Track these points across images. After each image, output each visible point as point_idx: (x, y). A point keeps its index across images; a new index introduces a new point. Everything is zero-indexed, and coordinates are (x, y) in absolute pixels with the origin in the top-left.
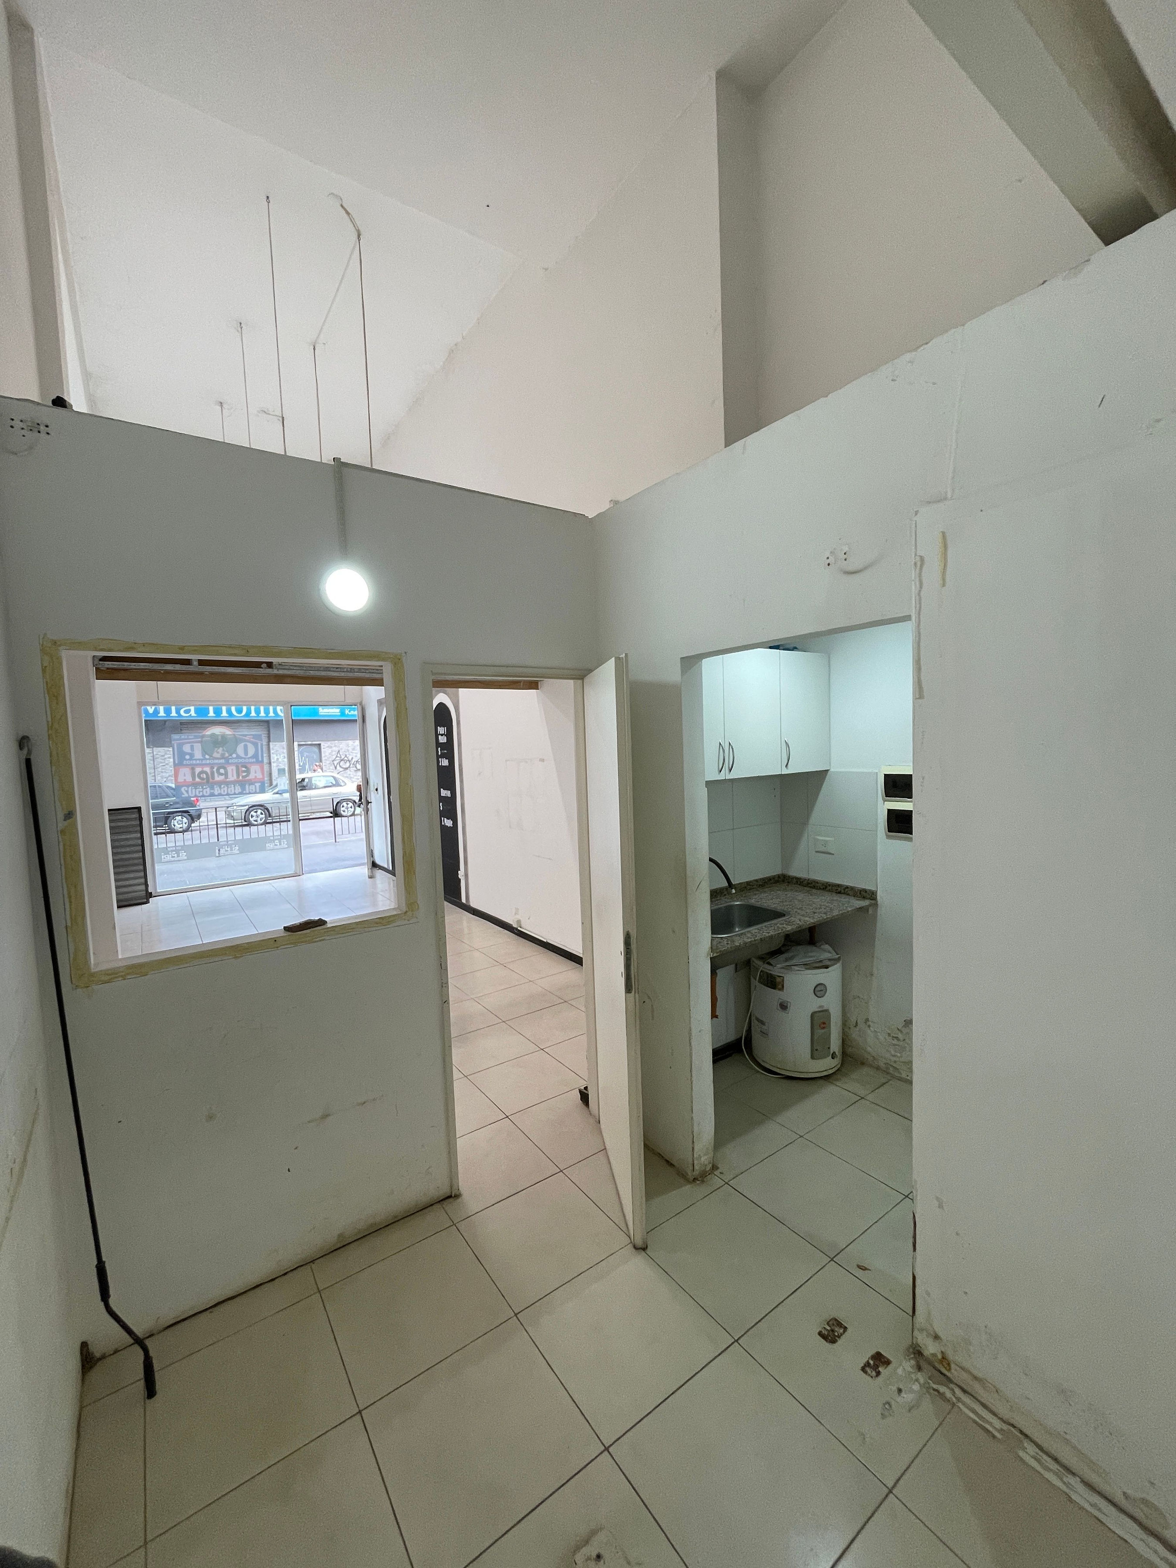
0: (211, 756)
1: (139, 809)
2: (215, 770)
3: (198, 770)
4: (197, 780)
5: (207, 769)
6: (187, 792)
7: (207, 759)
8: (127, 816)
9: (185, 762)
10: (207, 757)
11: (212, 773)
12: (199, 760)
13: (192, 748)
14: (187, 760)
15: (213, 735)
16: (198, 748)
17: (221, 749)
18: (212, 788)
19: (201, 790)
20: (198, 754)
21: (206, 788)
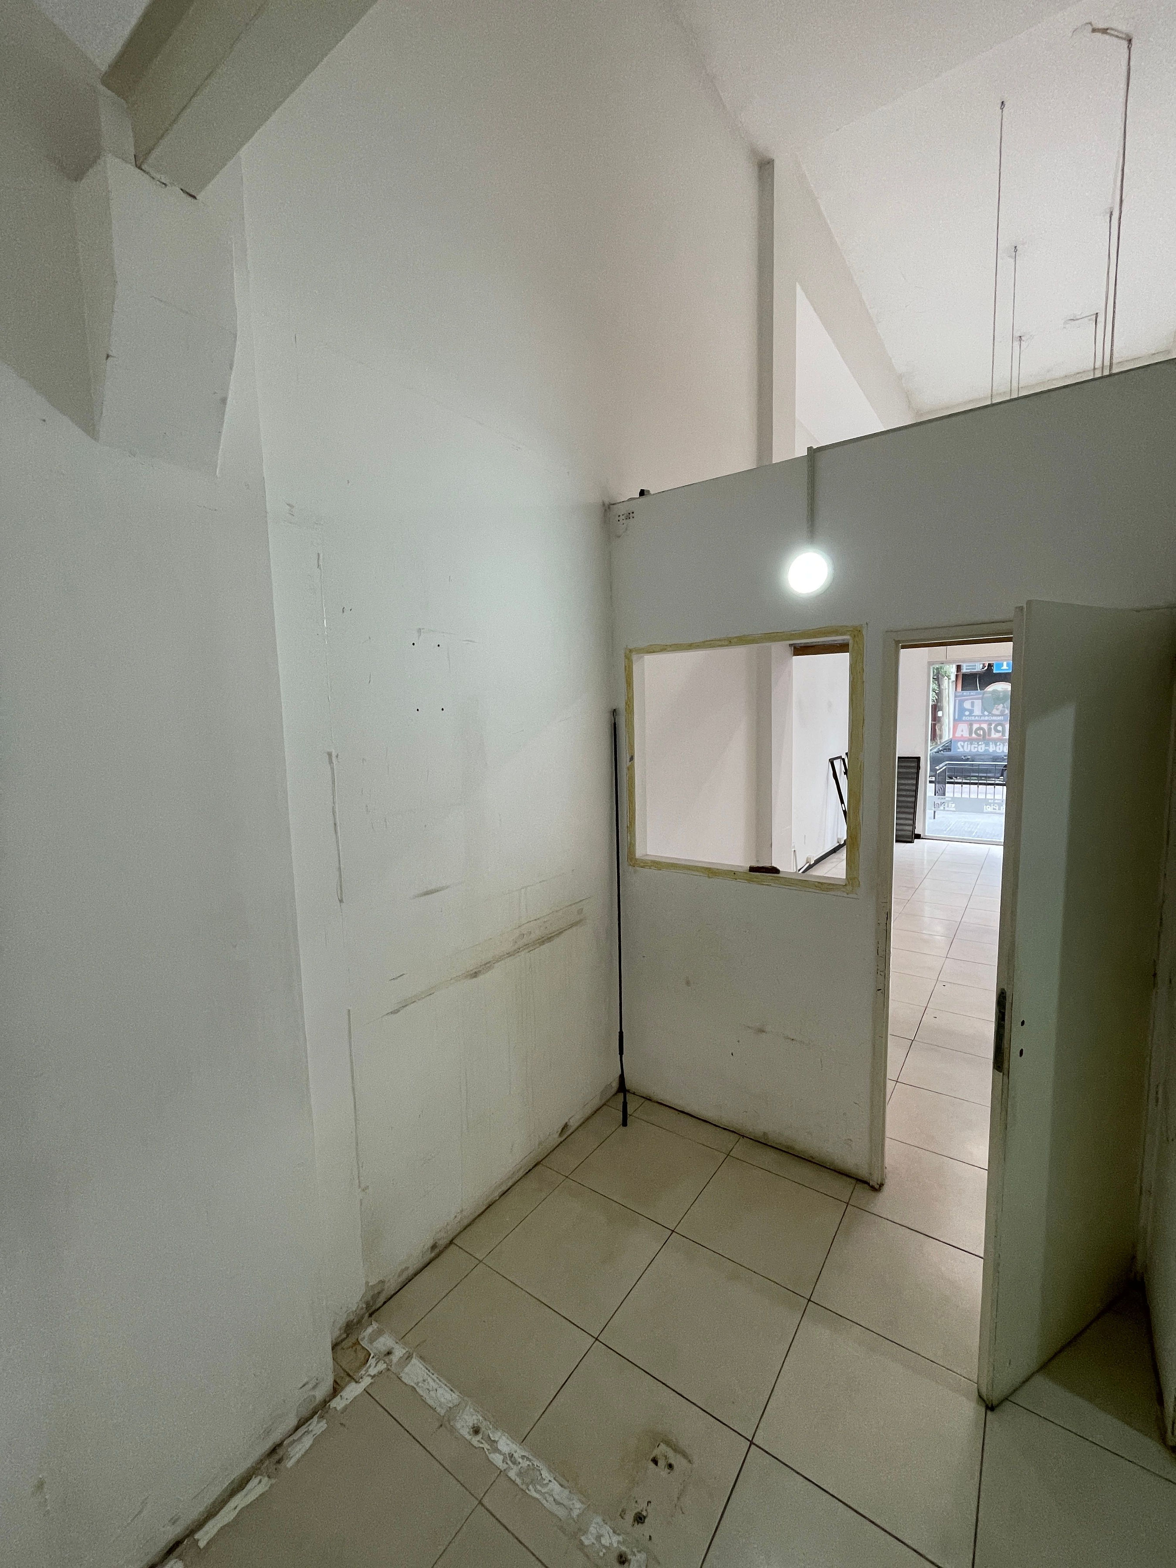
0: (990, 713)
1: (918, 759)
2: (993, 726)
3: (975, 726)
4: (974, 735)
5: (985, 726)
6: (963, 747)
7: (985, 716)
8: (909, 764)
9: (964, 718)
10: (986, 713)
11: (990, 729)
12: (978, 716)
13: (973, 704)
14: (966, 716)
15: (994, 691)
16: (978, 704)
17: (1001, 705)
18: (987, 745)
19: (976, 746)
20: (977, 711)
21: (981, 744)
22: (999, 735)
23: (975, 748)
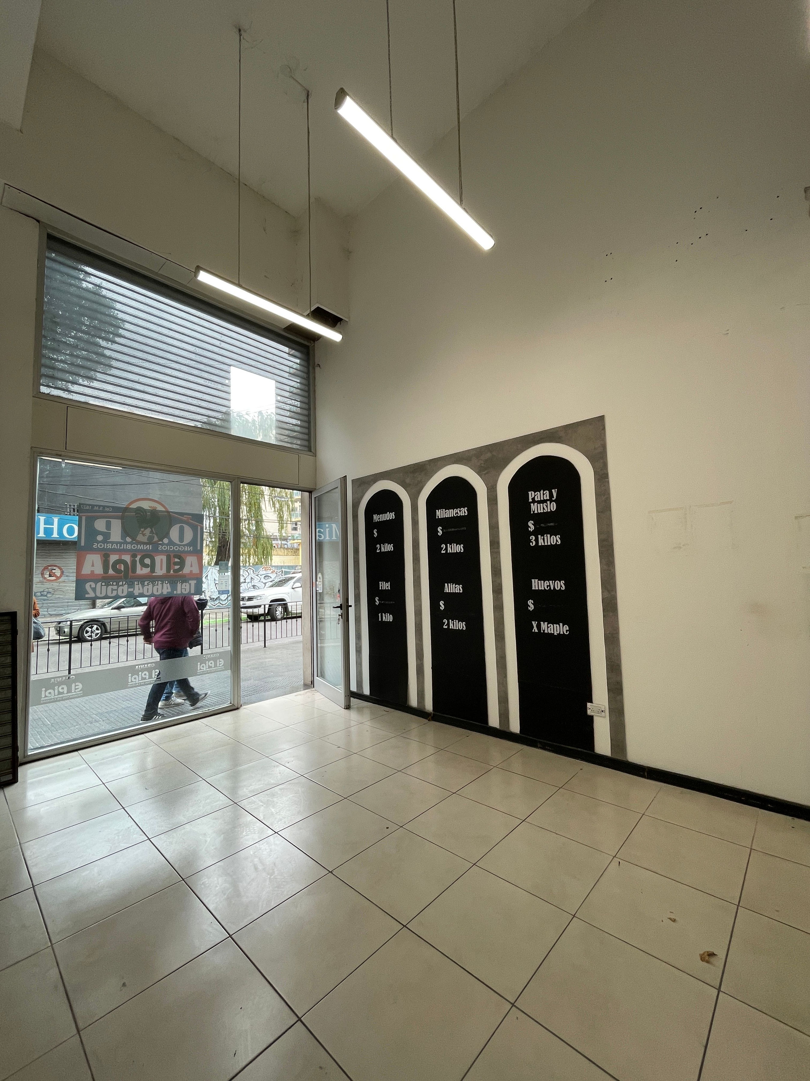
1: (13, 615)
4: (111, 572)
5: (127, 558)
13: (108, 526)
14: (98, 542)
21: (122, 585)
22: (146, 571)
23: (112, 590)
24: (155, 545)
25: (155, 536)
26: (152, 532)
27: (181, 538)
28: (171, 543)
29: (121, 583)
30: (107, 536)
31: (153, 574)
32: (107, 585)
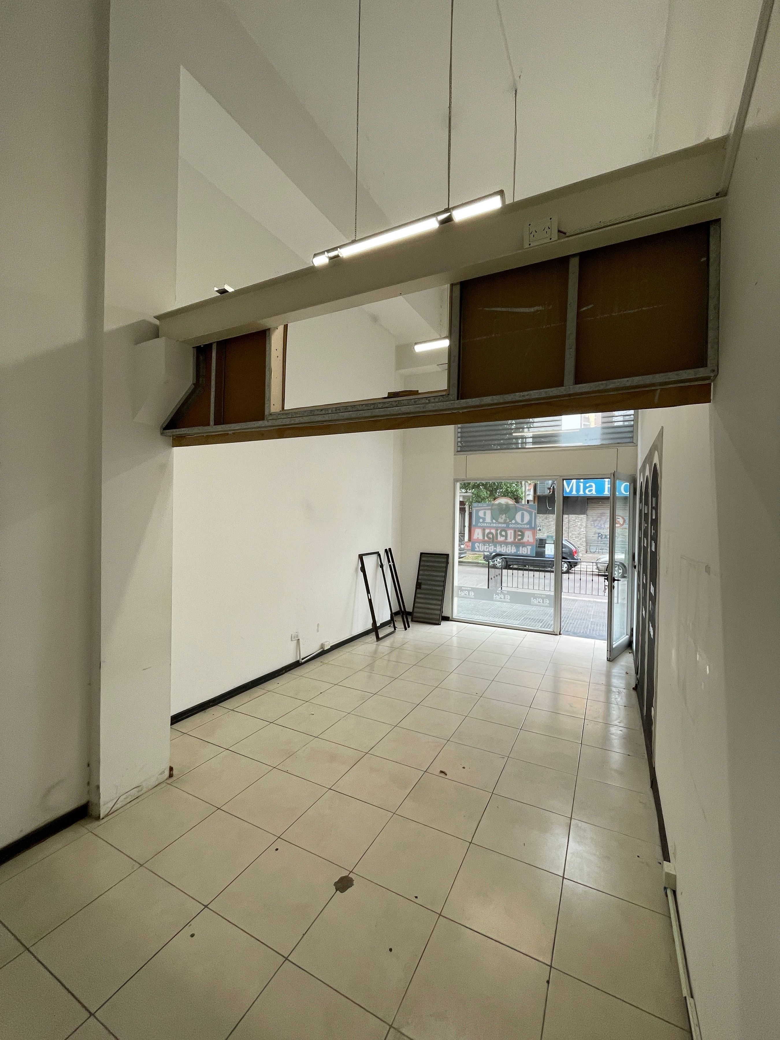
1: (448, 555)
2: (498, 532)
3: (487, 531)
4: (486, 538)
5: (493, 531)
6: (479, 547)
9: (479, 525)
13: (485, 514)
14: (481, 523)
18: (495, 546)
22: (503, 539)
23: (487, 548)
24: (508, 524)
25: (508, 519)
26: (506, 517)
27: (522, 520)
28: (517, 523)
29: (490, 545)
30: (484, 519)
31: (507, 541)
32: (484, 545)
